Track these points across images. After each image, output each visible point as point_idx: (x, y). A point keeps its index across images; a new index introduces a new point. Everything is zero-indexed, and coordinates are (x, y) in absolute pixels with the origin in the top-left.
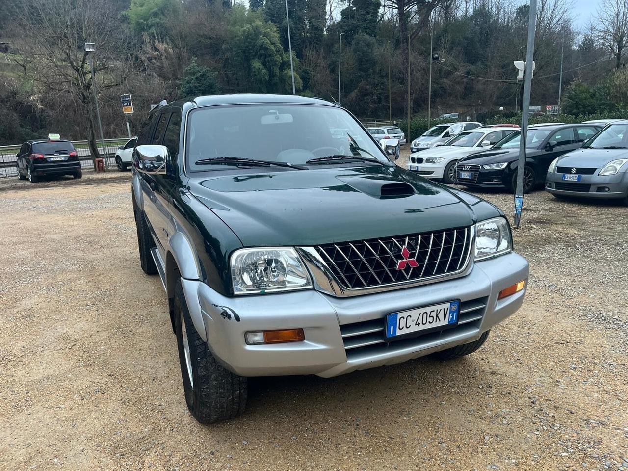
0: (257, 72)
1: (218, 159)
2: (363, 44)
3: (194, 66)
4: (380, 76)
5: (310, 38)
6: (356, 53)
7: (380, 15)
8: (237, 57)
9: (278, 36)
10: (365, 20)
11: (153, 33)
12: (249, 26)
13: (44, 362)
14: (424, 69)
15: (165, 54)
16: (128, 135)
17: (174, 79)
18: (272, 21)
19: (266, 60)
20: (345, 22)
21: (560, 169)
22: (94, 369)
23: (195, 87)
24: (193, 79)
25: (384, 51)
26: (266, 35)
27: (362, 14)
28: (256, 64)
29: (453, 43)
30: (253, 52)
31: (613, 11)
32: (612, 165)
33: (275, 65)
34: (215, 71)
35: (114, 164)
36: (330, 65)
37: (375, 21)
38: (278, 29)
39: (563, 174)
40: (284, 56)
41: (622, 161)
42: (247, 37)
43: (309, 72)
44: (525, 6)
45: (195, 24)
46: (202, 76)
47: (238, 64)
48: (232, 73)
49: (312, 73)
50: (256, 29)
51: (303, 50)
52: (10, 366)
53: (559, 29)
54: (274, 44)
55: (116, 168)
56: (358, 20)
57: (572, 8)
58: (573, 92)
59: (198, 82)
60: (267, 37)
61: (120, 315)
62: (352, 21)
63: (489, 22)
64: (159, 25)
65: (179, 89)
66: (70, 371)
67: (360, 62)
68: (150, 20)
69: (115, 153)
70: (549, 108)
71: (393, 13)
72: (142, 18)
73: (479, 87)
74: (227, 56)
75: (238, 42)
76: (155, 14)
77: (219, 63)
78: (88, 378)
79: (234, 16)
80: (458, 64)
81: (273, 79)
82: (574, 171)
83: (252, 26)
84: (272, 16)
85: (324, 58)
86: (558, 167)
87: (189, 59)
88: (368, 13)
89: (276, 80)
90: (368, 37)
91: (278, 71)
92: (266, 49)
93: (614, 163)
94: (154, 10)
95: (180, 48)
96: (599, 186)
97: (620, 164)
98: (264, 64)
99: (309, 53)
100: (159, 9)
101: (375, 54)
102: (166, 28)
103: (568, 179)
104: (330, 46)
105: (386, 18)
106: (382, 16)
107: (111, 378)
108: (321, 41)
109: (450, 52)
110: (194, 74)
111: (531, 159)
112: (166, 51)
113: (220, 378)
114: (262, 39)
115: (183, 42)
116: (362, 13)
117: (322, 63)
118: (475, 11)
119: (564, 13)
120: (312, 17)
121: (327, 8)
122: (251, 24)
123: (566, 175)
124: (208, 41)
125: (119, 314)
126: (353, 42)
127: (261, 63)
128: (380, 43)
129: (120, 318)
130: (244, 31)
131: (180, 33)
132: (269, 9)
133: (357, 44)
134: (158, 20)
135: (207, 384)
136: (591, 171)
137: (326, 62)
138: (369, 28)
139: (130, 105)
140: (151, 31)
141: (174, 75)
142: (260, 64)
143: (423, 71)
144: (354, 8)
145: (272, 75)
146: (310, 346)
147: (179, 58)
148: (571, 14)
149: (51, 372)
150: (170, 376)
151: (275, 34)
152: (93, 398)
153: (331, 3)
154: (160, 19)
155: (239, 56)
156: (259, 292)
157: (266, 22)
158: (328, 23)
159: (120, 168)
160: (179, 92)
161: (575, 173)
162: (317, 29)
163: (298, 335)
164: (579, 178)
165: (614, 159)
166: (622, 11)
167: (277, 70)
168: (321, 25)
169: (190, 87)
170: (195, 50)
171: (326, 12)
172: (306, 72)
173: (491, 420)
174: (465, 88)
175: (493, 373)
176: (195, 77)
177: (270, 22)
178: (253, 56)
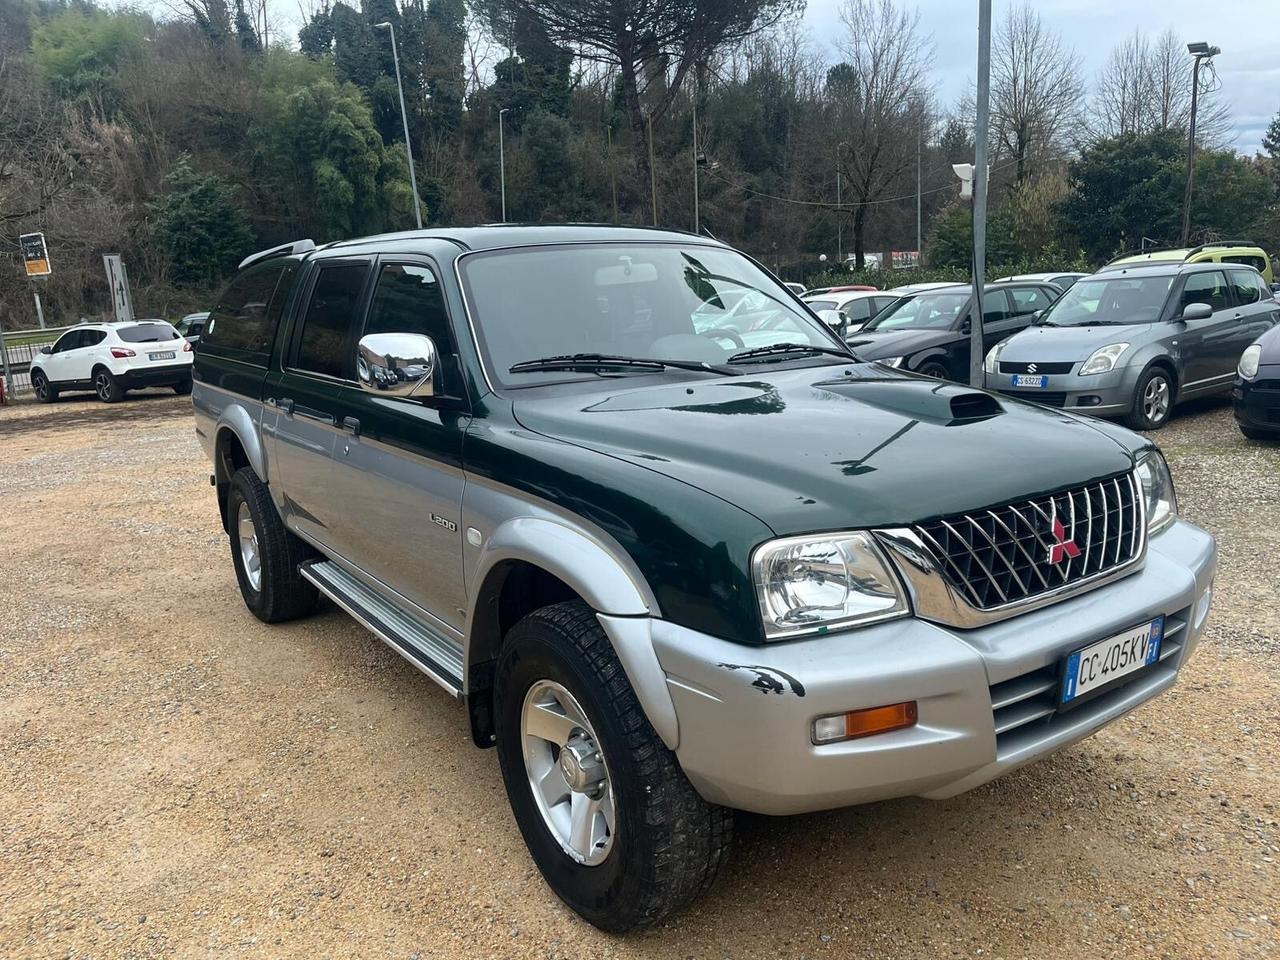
0: (328, 186)
1: (561, 358)
2: (545, 132)
3: (184, 172)
4: (582, 196)
5: (437, 118)
6: (531, 149)
7: (573, 75)
8: (281, 154)
9: (369, 111)
10: (545, 85)
11: (87, 102)
12: (305, 90)
13: (139, 843)
14: (666, 182)
15: (115, 148)
16: (37, 324)
17: (138, 199)
18: (354, 81)
19: (347, 161)
20: (503, 87)
21: (1006, 367)
22: (276, 846)
23: (191, 216)
24: (183, 199)
25: (587, 147)
26: (343, 109)
27: (537, 74)
28: (326, 169)
29: (717, 132)
30: (317, 144)
31: (1007, 74)
32: (1101, 354)
33: (367, 171)
34: (234, 183)
35: (26, 387)
36: (480, 173)
37: (565, 88)
38: (367, 98)
39: (1012, 375)
40: (385, 153)
41: (1119, 348)
42: (302, 112)
43: (438, 186)
44: (844, 66)
45: (183, 84)
46: (204, 193)
47: (284, 167)
48: (272, 188)
49: (445, 188)
50: (321, 96)
51: (423, 142)
52: (57, 863)
53: (903, 108)
54: (363, 128)
55: (34, 395)
56: (530, 85)
57: (928, 71)
58: (947, 227)
59: (197, 205)
60: (344, 113)
61: (260, 719)
62: (516, 86)
63: (779, 94)
64: (101, 85)
65: (151, 220)
66: (220, 856)
67: (541, 165)
68: (78, 76)
69: (29, 363)
70: (896, 256)
71: (598, 72)
72: (59, 71)
73: (770, 216)
74: (259, 152)
75: (283, 123)
76: (90, 64)
77: (240, 167)
78: (274, 867)
79: (270, 69)
80: (729, 172)
81: (363, 199)
82: (1032, 368)
83: (313, 91)
84: (352, 70)
85: (468, 158)
86: (1001, 363)
87: (172, 158)
88: (550, 71)
89: (370, 202)
90: (553, 118)
91: (373, 183)
92: (346, 138)
93: (1105, 352)
94: (88, 54)
95: (151, 134)
96: (1080, 395)
97: (1116, 353)
98: (343, 169)
99: (436, 148)
100: (98, 53)
101: (570, 152)
102: (115, 92)
103: (1024, 385)
104: (476, 135)
105: (585, 82)
106: (579, 77)
107: (331, 859)
108: (457, 123)
109: (713, 151)
110: (185, 188)
111: (941, 349)
112: (118, 140)
113: (691, 826)
114: (334, 118)
115: (156, 122)
116: (539, 71)
117: (465, 169)
118: (752, 72)
119: (914, 77)
120: (437, 76)
121: (467, 59)
122: (308, 86)
123: (1019, 376)
124: (216, 121)
125: (258, 716)
126: (525, 128)
127: (336, 167)
128: (578, 129)
129: (263, 724)
130: (295, 101)
131: (150, 101)
132: (345, 56)
133: (533, 131)
134: (97, 75)
135: (667, 842)
136: (1065, 368)
137: (471, 166)
138: (553, 100)
139: (43, 257)
140: (81, 98)
141: (137, 190)
142: (333, 169)
143: (664, 186)
144: (520, 61)
145: (360, 191)
146: (929, 735)
147: (148, 155)
148: (928, 82)
149: (171, 863)
150: (468, 840)
151: (362, 108)
152: (318, 911)
153: (473, 49)
154: (102, 74)
155: (285, 152)
156: (816, 629)
157: (341, 83)
158: (470, 88)
159: (44, 396)
160: (152, 228)
161: (1034, 373)
162: (448, 99)
163: (904, 715)
164: (1044, 382)
165: (1103, 344)
166: (1022, 75)
167: (370, 182)
168: (456, 91)
169: (179, 217)
170: (185, 137)
171: (463, 67)
172: (433, 187)
173: (1176, 847)
174: (747, 219)
175: (1118, 759)
176: (189, 194)
177: (349, 83)
178: (317, 152)
